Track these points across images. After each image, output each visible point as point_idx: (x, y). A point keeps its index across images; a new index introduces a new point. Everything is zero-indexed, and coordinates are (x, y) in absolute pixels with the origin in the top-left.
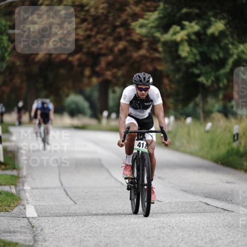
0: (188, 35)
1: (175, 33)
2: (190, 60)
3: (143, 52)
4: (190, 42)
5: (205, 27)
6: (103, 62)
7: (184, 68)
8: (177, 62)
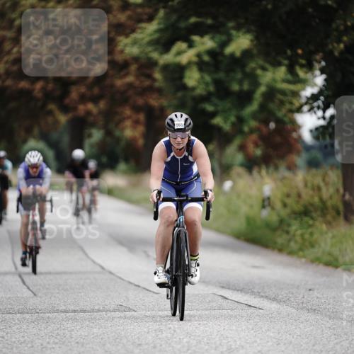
0: (199, 55)
1: (179, 53)
2: (200, 91)
3: (130, 79)
4: (201, 66)
5: (224, 44)
6: (74, 94)
7: (190, 103)
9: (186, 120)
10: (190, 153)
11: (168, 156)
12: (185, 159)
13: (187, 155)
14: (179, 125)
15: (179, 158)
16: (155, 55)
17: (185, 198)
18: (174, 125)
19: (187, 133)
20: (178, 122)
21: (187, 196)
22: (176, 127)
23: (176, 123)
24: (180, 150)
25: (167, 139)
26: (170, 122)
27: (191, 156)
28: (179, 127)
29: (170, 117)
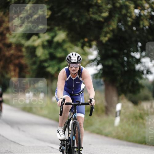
5: (53, 37)
7: (38, 63)
8: (34, 59)
9: (78, 57)
10: (80, 76)
11: (67, 78)
12: (77, 79)
13: (78, 77)
14: (74, 60)
15: (74, 79)
16: (23, 42)
17: (78, 103)
18: (71, 60)
19: (79, 64)
20: (74, 58)
21: (79, 102)
22: (72, 61)
23: (72, 58)
24: (74, 74)
25: (67, 67)
26: (69, 58)
27: (81, 77)
28: (74, 61)
29: (69, 55)
